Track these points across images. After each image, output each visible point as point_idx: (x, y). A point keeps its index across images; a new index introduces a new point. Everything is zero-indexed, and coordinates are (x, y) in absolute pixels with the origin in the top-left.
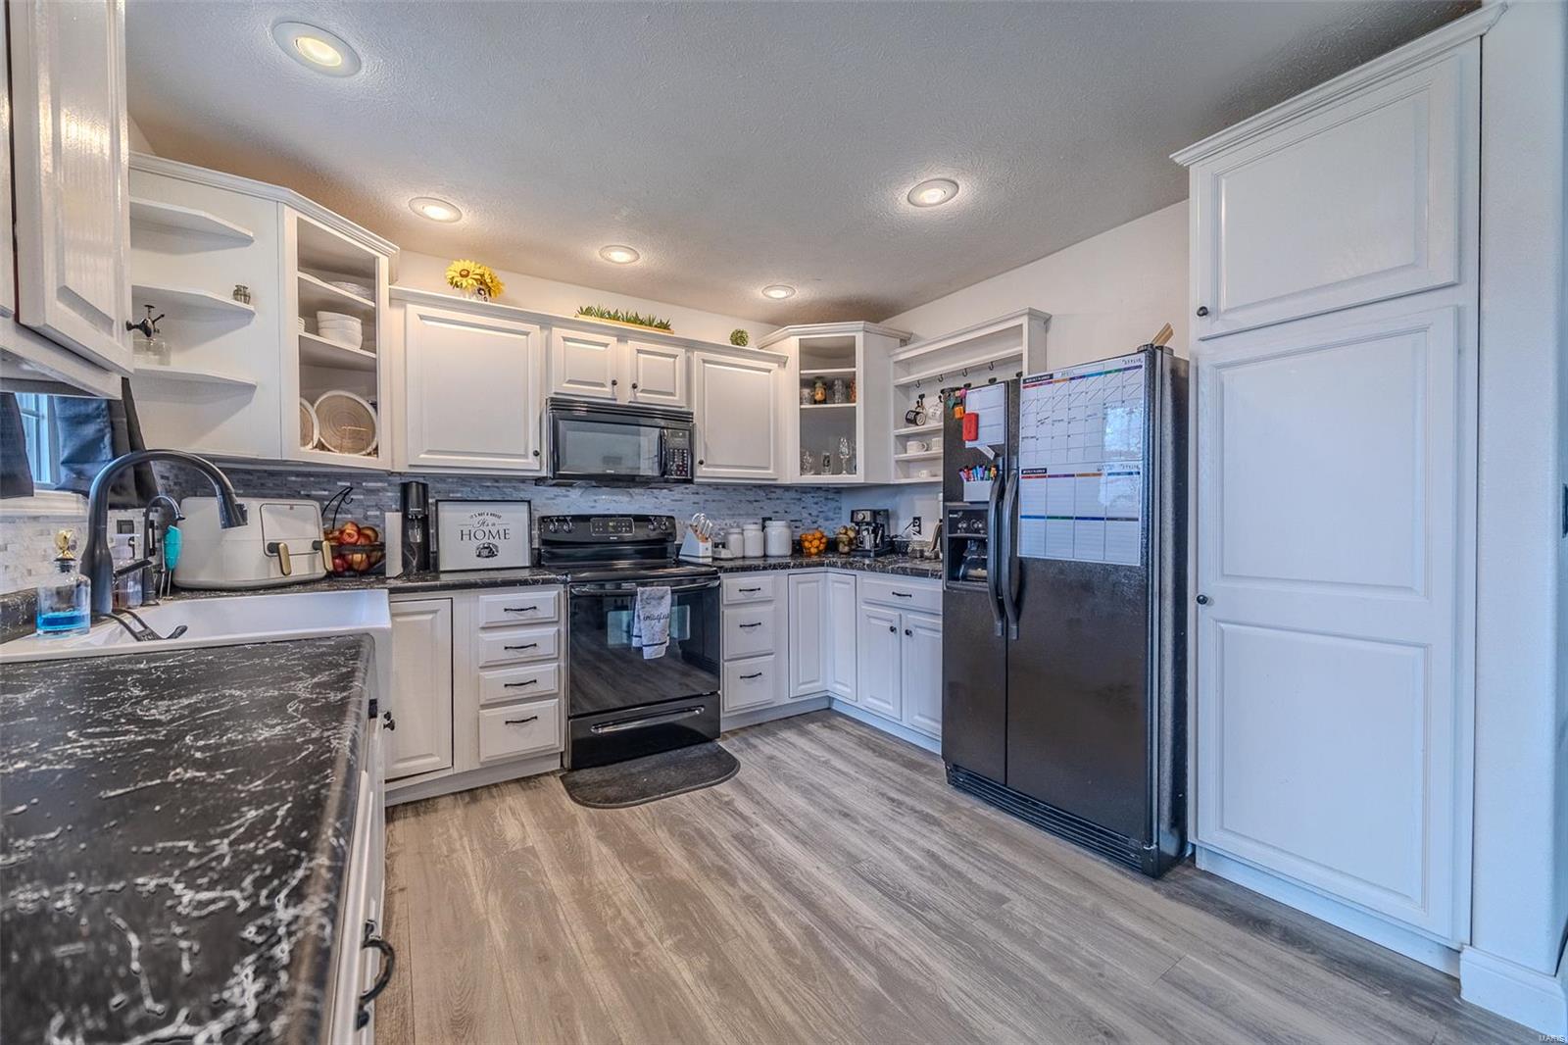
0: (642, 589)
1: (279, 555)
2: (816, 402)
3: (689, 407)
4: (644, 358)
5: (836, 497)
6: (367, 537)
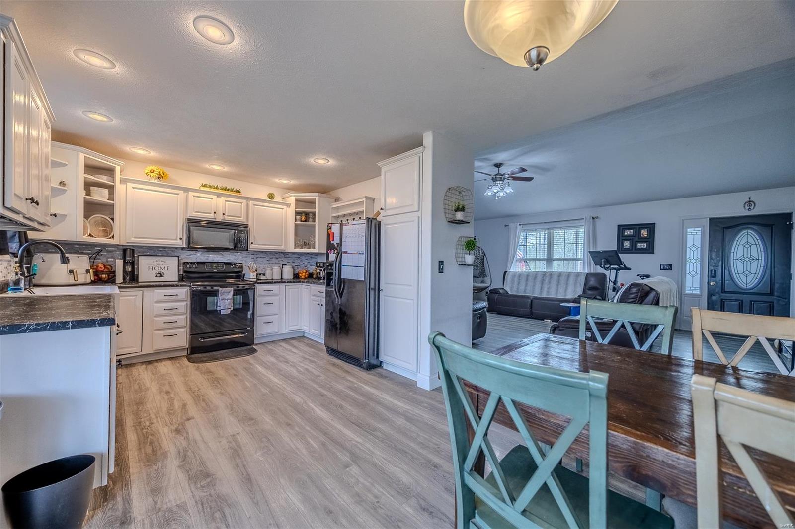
0: (221, 289)
1: (74, 274)
2: (302, 221)
3: (247, 222)
4: (229, 204)
5: (316, 257)
6: (108, 269)
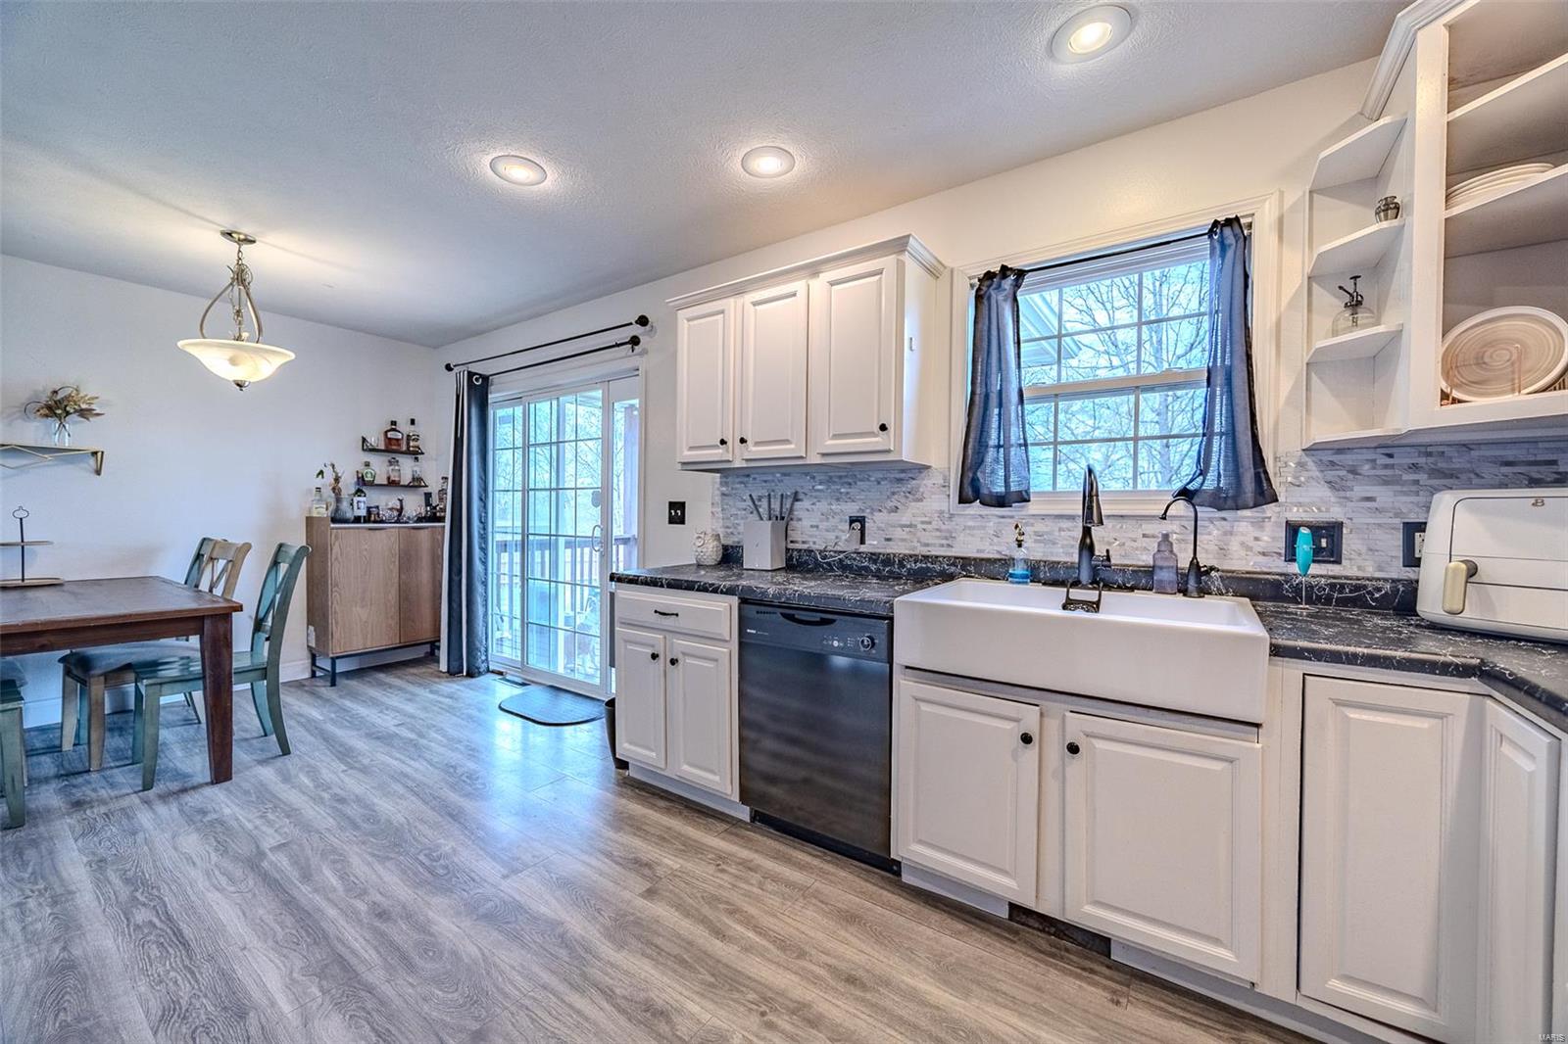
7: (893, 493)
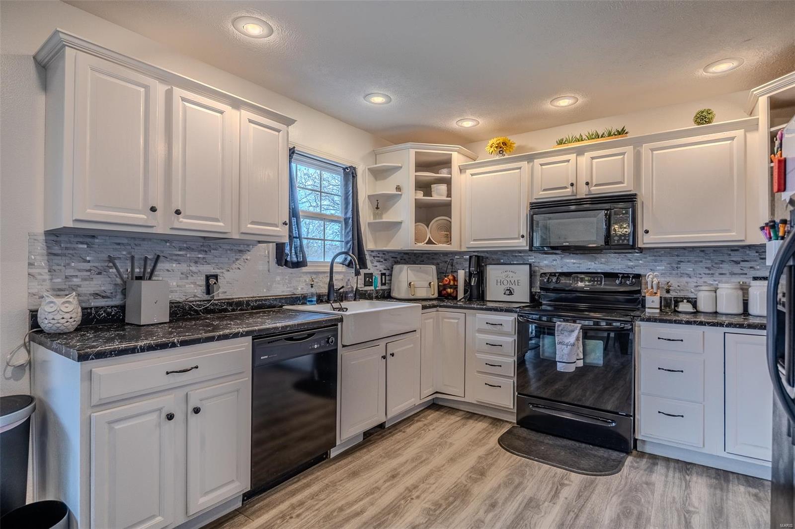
0: (559, 323)
4: (598, 162)
7: (237, 259)
